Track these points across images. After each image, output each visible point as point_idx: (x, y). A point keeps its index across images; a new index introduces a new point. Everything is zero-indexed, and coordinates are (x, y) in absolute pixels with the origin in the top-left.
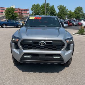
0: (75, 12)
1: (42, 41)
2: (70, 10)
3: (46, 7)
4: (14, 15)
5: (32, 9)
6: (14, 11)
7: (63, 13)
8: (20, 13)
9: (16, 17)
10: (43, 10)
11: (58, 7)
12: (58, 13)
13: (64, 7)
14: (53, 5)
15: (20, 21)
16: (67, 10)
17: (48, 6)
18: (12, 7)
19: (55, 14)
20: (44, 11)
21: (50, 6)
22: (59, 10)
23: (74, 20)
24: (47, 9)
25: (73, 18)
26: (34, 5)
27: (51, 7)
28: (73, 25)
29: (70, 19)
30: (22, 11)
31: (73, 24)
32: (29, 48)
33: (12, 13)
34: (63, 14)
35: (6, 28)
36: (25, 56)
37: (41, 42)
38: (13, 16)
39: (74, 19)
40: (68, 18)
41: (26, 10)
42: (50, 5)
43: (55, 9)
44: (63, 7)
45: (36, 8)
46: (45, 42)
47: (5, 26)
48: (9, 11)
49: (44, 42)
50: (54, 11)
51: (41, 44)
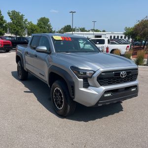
0: (39, 25)
2: (31, 22)
7: (20, 26)
11: (9, 13)
16: (26, 20)
19: (4, 25)
22: (12, 19)
36: (106, 95)
43: (3, 17)
44: (19, 15)
50: (2, 20)
51: (122, 75)
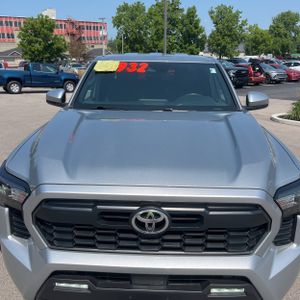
0: (274, 30)
1: (151, 211)
2: (256, 25)
3: (166, 14)
4: (52, 44)
5: (117, 22)
6: (52, 31)
7: (229, 36)
8: (73, 35)
9: (59, 50)
10: (157, 23)
11: (211, 12)
12: (211, 36)
13: (234, 12)
14: (191, 6)
15: (74, 66)
16: (244, 23)
17: (175, 9)
18: (45, 13)
19: (200, 37)
20: (160, 27)
21: (182, 10)
22: (216, 23)
23: (272, 62)
24: (173, 22)
25: (266, 54)
26: (125, 8)
27: (185, 13)
28: (269, 80)
29: (253, 57)
30: (80, 28)
31: (267, 75)
32: (78, 242)
33: (46, 38)
34: (228, 40)
35: (20, 92)
37: (144, 215)
38: (48, 48)
39: (270, 57)
40: (247, 53)
41: (97, 27)
42: (180, 7)
43: (198, 21)
44: (231, 12)
45: (133, 19)
46: (163, 216)
47: (15, 88)
48: (35, 31)
49: (157, 215)
50: (196, 28)
51: (141, 225)
